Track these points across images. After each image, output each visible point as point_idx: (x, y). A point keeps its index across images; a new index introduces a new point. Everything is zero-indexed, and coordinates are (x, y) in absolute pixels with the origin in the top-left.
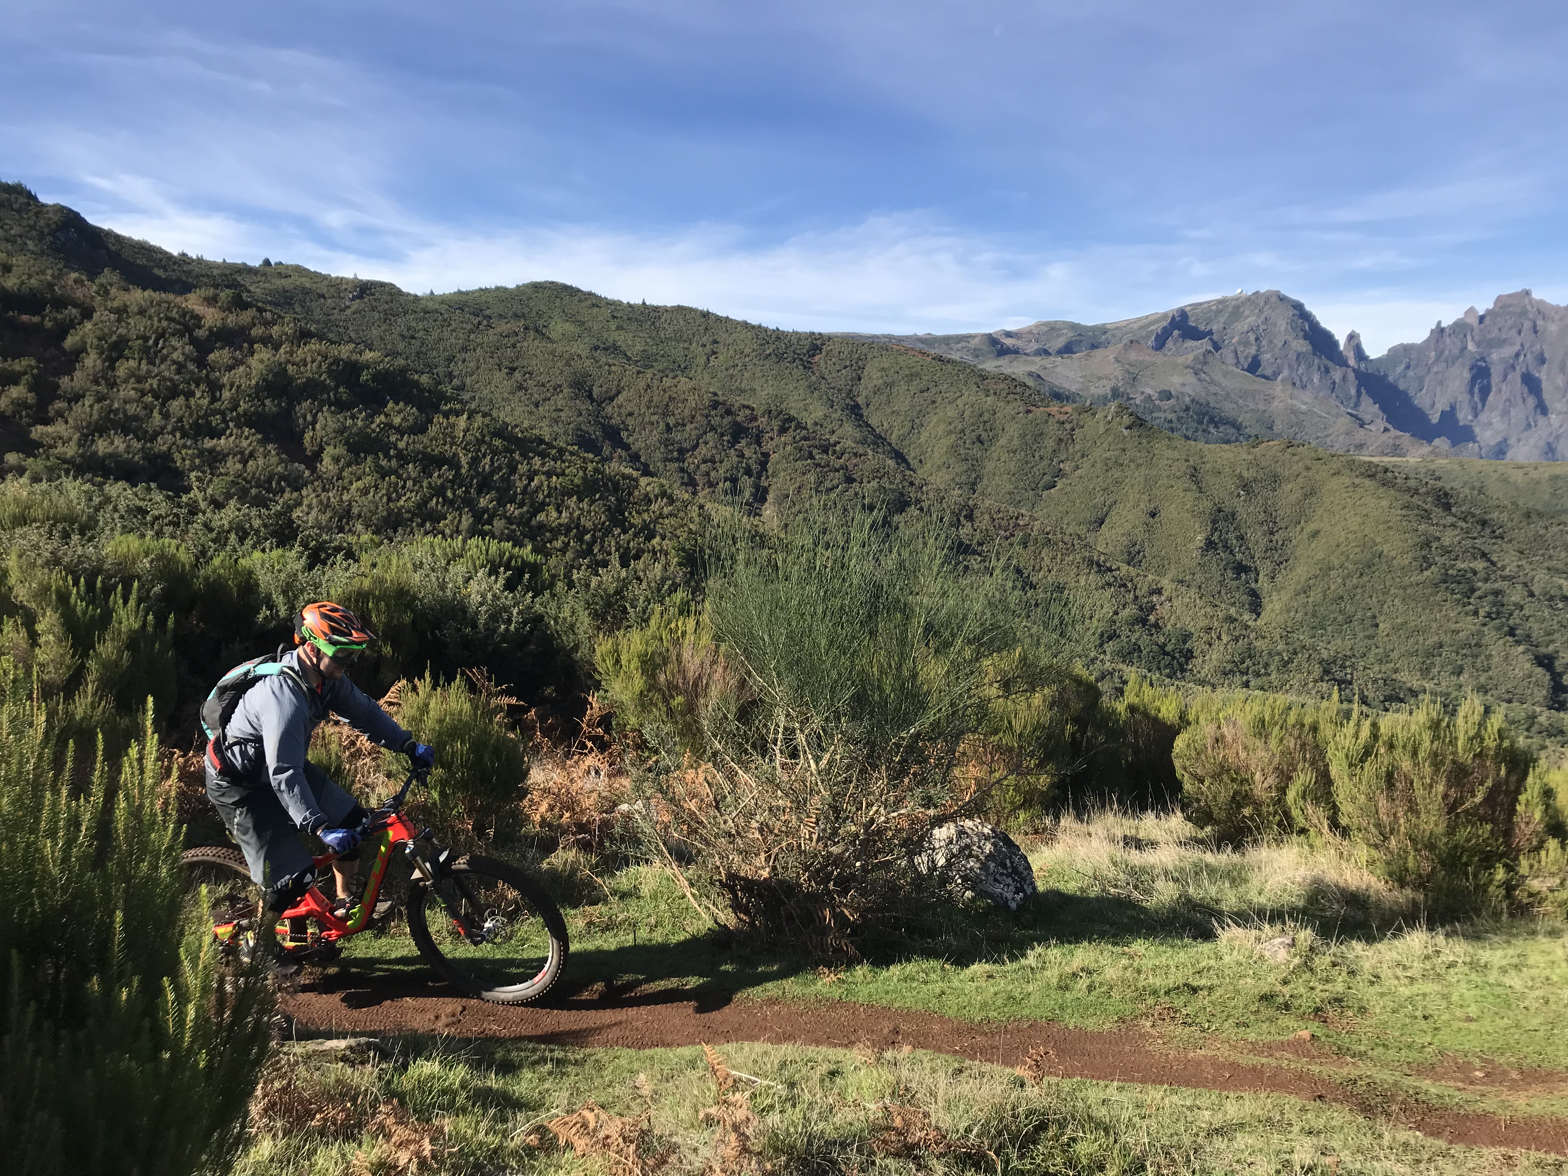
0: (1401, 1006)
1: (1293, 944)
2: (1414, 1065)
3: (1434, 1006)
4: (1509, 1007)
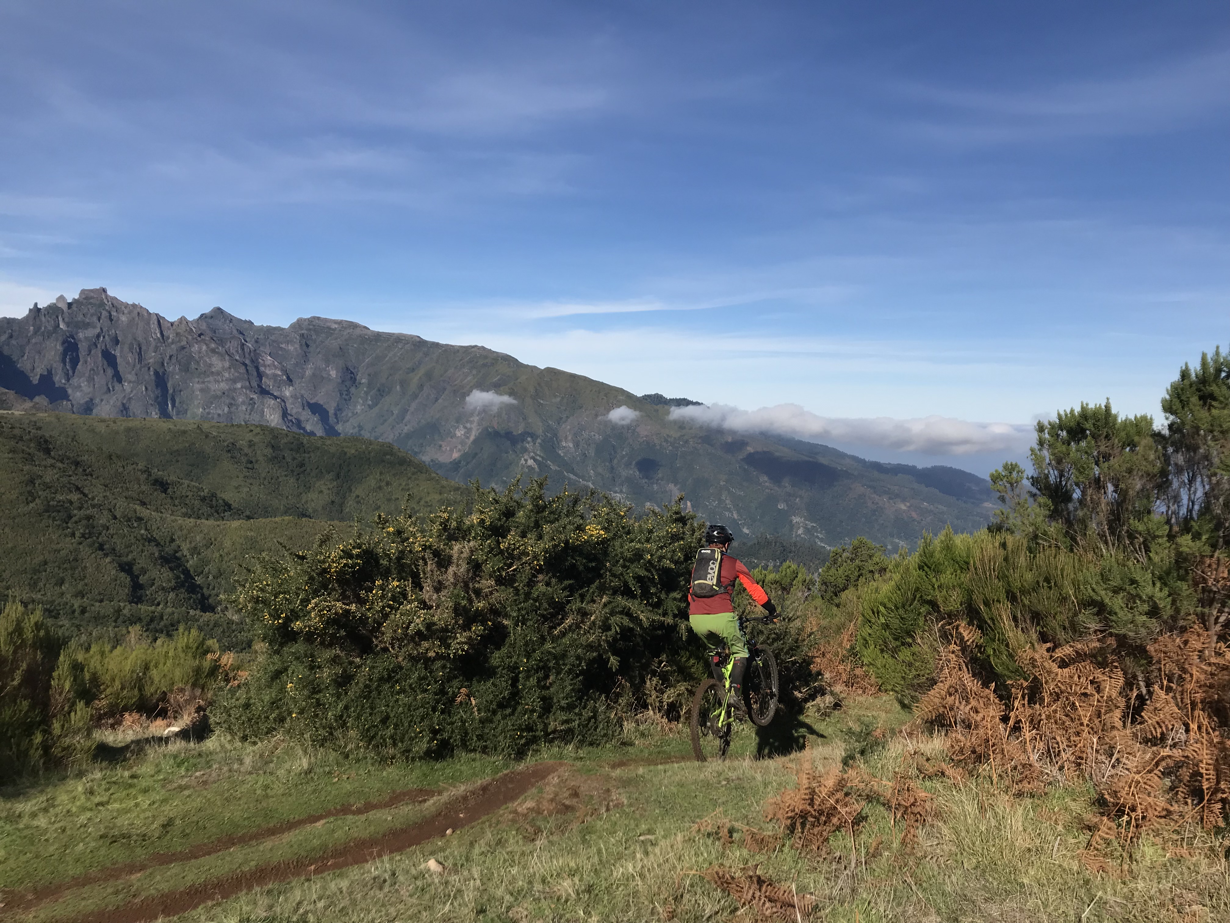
4: (32, 844)
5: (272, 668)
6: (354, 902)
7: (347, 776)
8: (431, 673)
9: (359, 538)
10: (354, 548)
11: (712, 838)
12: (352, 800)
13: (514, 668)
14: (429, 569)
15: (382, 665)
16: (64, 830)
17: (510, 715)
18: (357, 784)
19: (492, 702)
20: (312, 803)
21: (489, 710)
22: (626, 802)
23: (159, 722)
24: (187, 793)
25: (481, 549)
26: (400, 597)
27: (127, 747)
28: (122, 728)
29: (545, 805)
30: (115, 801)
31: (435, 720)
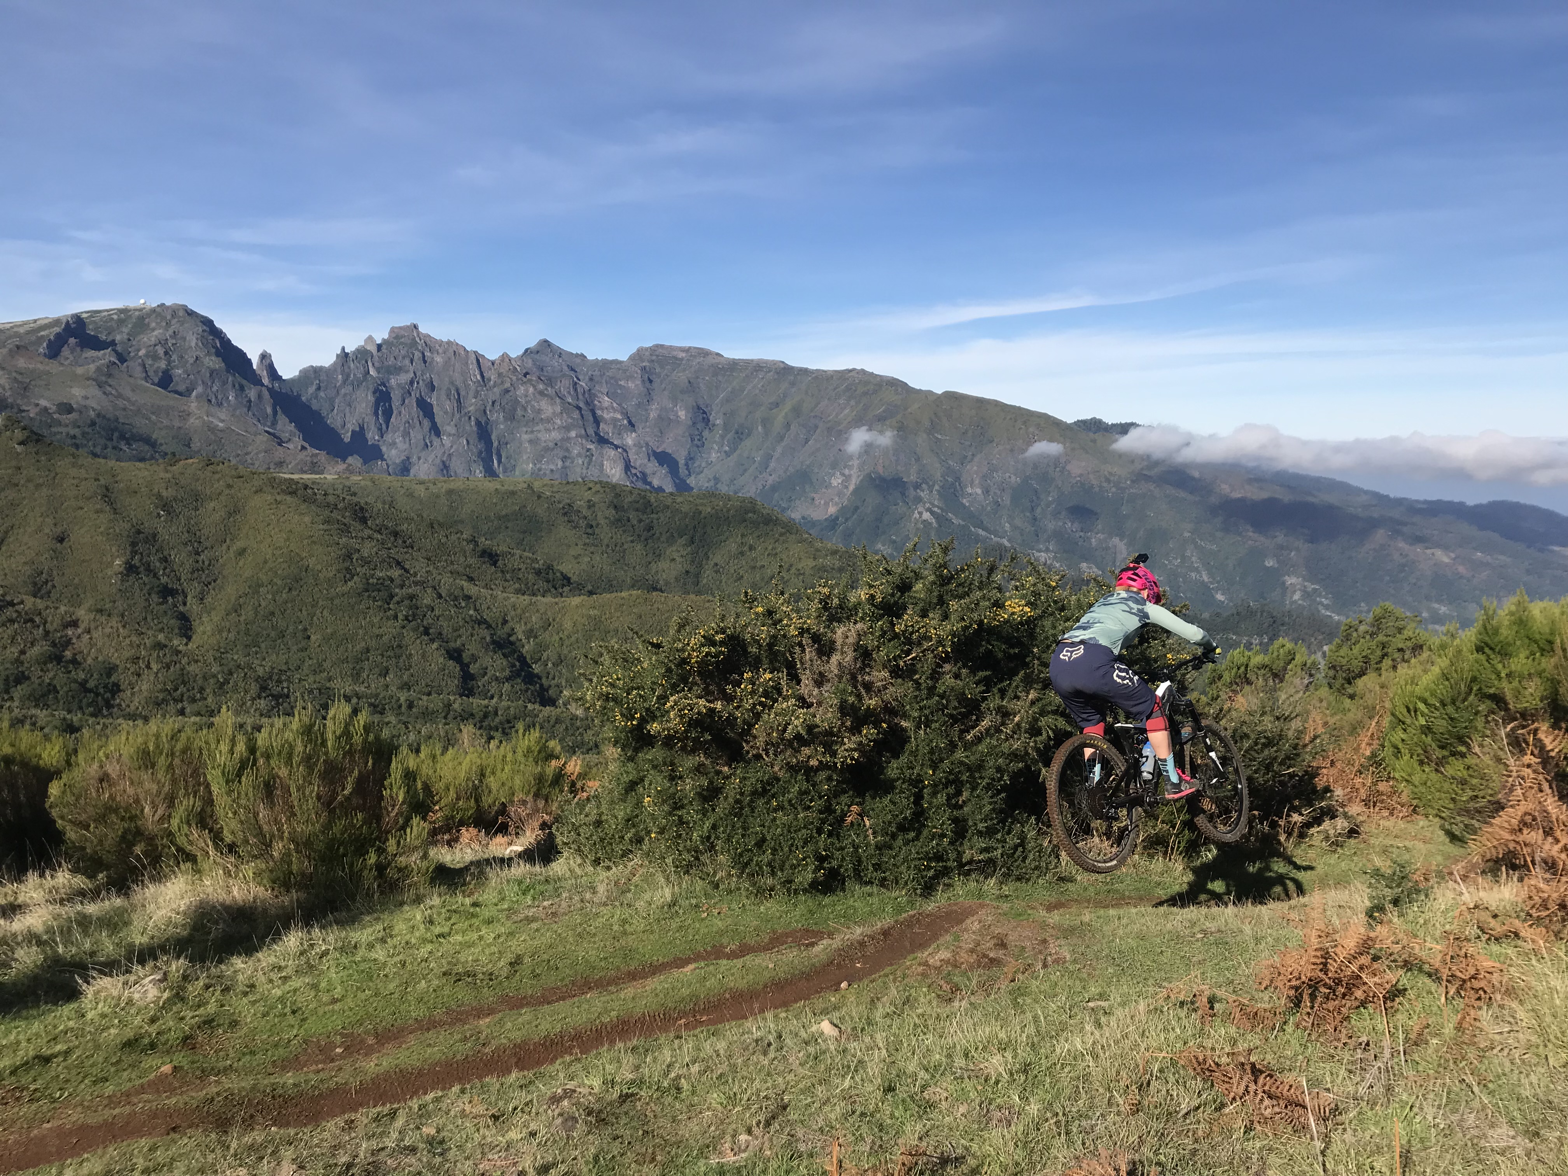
0: (271, 1008)
1: (165, 978)
2: (279, 1063)
3: (305, 999)
4: (371, 979)
5: (626, 778)
6: (734, 1068)
7: (716, 911)
8: (814, 786)
9: (722, 621)
10: (717, 633)
11: (1185, 1008)
12: (725, 941)
13: (917, 782)
14: (808, 657)
15: (755, 776)
16: (404, 965)
17: (913, 841)
18: (729, 920)
19: (890, 823)
20: (678, 942)
21: (887, 834)
22: (1068, 957)
23: (500, 839)
24: (534, 925)
25: (871, 633)
26: (773, 694)
27: (466, 868)
28: (459, 847)
29: (964, 956)
30: (457, 933)
31: (821, 844)
